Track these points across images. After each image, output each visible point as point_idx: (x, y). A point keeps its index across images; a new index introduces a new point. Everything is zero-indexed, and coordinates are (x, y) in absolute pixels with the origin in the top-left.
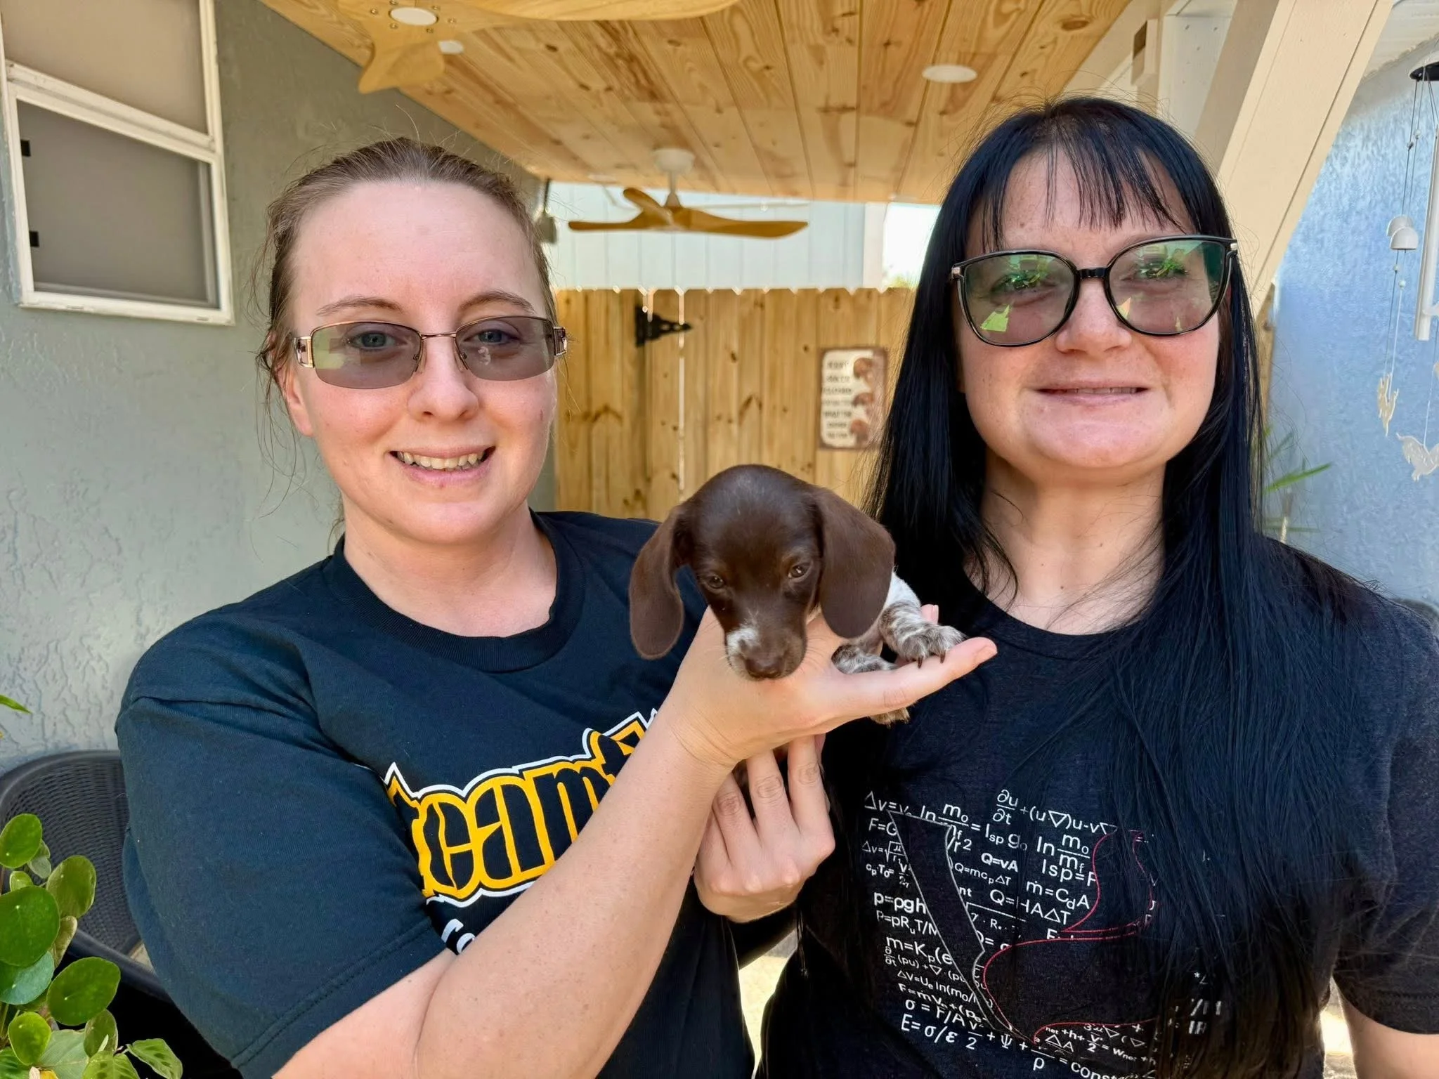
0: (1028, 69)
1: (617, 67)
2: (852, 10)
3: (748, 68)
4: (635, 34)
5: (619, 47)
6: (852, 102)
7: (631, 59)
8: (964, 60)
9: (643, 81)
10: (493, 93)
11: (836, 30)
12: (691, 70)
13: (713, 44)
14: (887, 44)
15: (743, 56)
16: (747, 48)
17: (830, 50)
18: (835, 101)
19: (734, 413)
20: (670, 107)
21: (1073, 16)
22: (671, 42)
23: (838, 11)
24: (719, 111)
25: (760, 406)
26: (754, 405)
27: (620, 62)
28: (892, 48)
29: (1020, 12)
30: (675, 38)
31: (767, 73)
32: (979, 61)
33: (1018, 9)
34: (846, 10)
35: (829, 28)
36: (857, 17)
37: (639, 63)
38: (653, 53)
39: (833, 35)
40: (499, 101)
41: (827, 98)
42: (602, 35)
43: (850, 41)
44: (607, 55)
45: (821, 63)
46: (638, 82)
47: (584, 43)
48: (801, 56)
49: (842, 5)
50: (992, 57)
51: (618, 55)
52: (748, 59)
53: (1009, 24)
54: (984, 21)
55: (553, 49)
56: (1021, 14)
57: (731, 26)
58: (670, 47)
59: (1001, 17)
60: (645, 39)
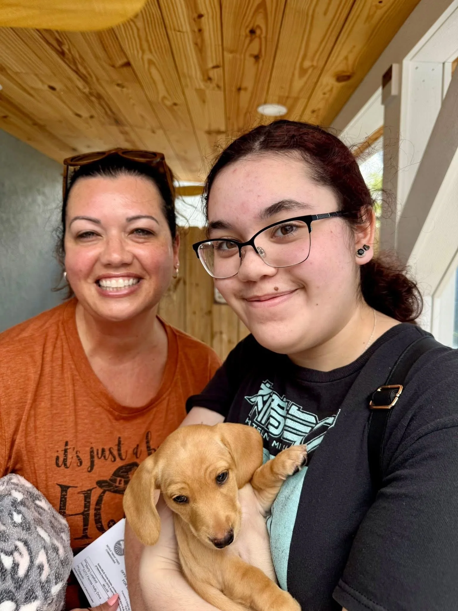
0: (316, 108)
1: (92, 102)
2: (218, 64)
3: (165, 105)
4: (98, 80)
5: (90, 88)
6: (223, 128)
7: (99, 97)
8: (281, 102)
9: (109, 112)
10: (31, 119)
11: (210, 79)
12: (134, 105)
13: (142, 87)
14: (239, 89)
15: (161, 95)
16: (162, 92)
17: (208, 92)
18: (214, 127)
19: (172, 287)
20: (127, 129)
21: (343, 72)
22: (118, 85)
23: (210, 65)
24: (154, 132)
25: (185, 283)
26: (181, 282)
27: (93, 99)
28: (242, 92)
29: (314, 67)
30: (120, 82)
31: (175, 108)
32: (290, 102)
33: (312, 66)
34: (215, 64)
35: (206, 78)
36: (221, 68)
37: (104, 99)
38: (110, 93)
39: (209, 82)
40: (35, 124)
41: (210, 125)
42: (78, 79)
43: (218, 87)
44: (84, 93)
45: (204, 102)
46: (106, 113)
47: (69, 85)
48: (192, 96)
49: (212, 61)
50: (297, 99)
51: (91, 94)
52: (164, 98)
53: (307, 75)
54: (293, 75)
55: (53, 88)
56: (314, 69)
57: (150, 74)
58: (118, 89)
59: (303, 71)
60: (104, 84)
